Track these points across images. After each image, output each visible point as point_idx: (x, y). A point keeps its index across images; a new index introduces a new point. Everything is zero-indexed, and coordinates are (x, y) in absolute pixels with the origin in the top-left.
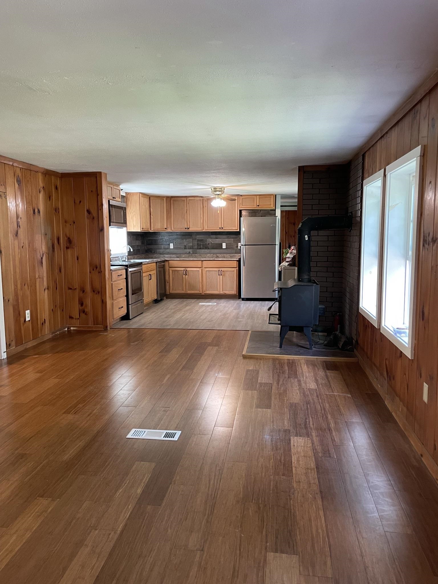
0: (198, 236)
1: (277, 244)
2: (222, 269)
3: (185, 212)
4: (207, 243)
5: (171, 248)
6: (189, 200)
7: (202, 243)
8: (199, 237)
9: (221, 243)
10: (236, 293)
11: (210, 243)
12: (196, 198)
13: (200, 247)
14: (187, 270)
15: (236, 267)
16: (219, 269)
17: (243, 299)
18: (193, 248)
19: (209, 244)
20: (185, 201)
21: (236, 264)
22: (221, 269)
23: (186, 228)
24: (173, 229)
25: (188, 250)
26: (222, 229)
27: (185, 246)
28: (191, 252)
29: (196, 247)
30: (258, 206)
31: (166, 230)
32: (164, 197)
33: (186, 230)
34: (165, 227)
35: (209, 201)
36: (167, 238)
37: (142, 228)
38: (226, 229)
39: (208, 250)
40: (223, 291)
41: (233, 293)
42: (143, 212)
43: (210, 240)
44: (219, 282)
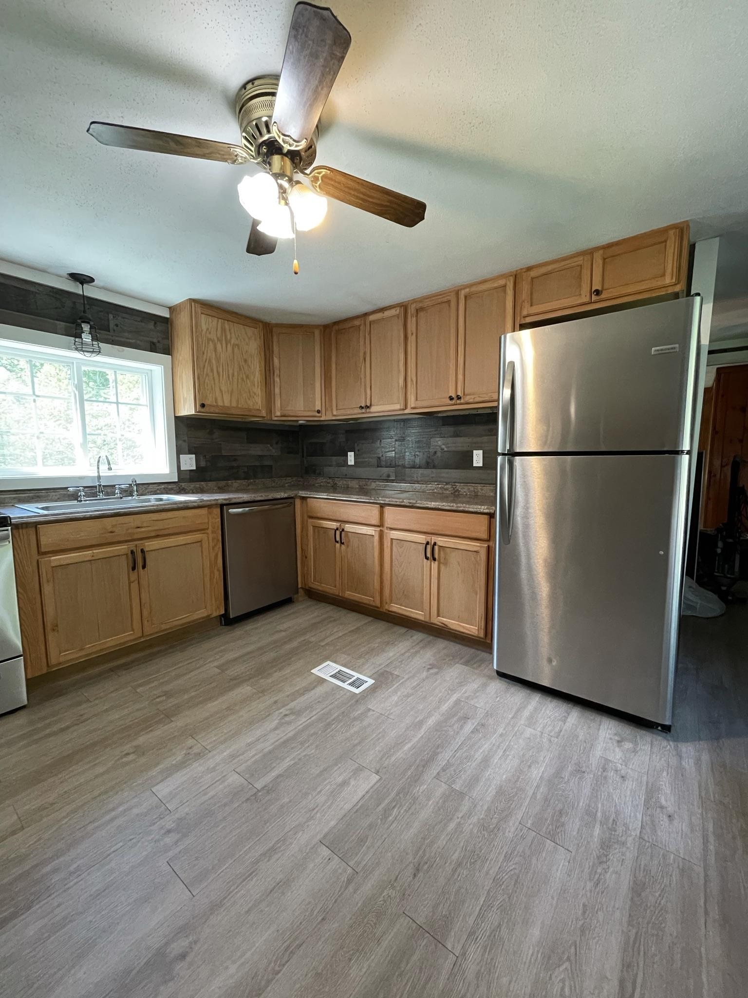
1: (686, 447)
2: (440, 541)
3: (361, 361)
4: (432, 450)
5: (349, 464)
6: (370, 322)
9: (469, 449)
10: (482, 634)
11: (439, 449)
12: (387, 313)
14: (345, 530)
16: (428, 538)
18: (396, 466)
19: (435, 453)
20: (362, 328)
21: (485, 527)
22: (434, 539)
23: (361, 407)
24: (335, 413)
25: (385, 470)
26: (458, 402)
27: (379, 458)
28: (391, 474)
30: (598, 292)
31: (320, 415)
32: (317, 326)
33: (363, 413)
34: (318, 407)
35: (421, 314)
36: (342, 438)
37: (203, 406)
38: (471, 401)
39: (434, 470)
40: (438, 615)
41: (474, 631)
42: (218, 360)
43: (439, 442)
44: (426, 583)
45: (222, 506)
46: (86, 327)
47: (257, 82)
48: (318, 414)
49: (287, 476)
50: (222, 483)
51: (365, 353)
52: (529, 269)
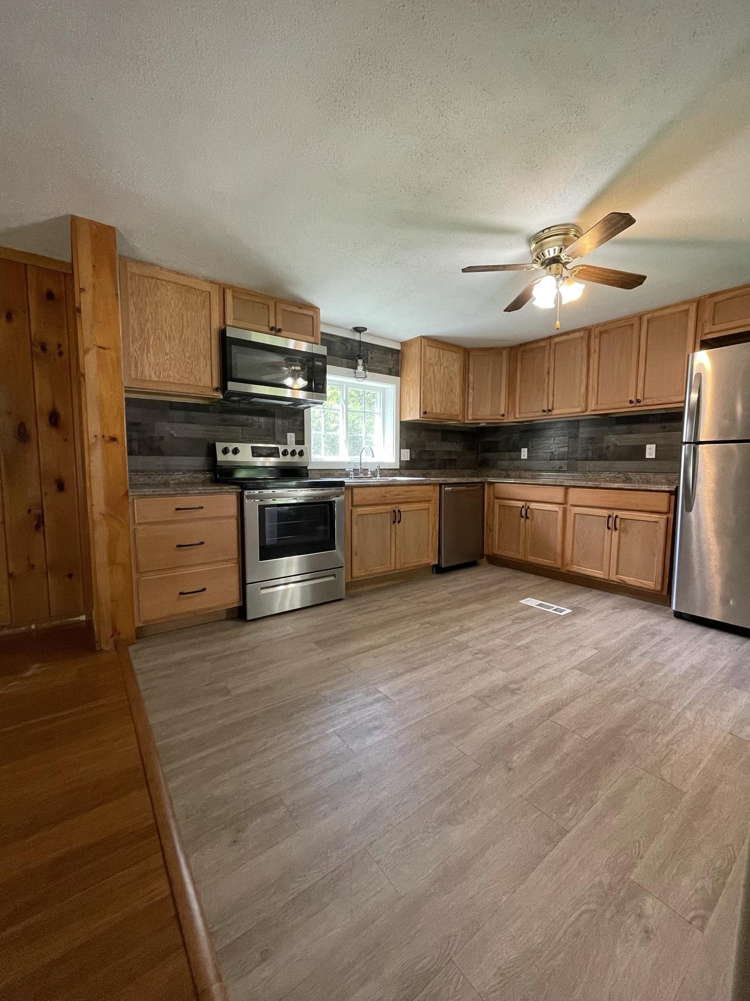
0: (581, 430)
2: (621, 514)
3: (545, 374)
4: (605, 445)
5: (522, 458)
6: (555, 343)
9: (642, 444)
10: (659, 588)
11: (611, 444)
12: (571, 336)
13: (586, 456)
14: (531, 507)
15: (665, 509)
16: (610, 512)
17: (678, 615)
18: (570, 460)
19: (608, 447)
20: (547, 347)
21: (666, 503)
22: (616, 513)
23: (544, 411)
24: (518, 416)
25: (557, 463)
26: (638, 404)
27: (552, 453)
28: (563, 466)
29: (577, 456)
31: (503, 418)
32: (505, 348)
33: (545, 415)
34: (502, 412)
35: (605, 336)
36: (516, 436)
37: (425, 413)
38: (651, 403)
39: (607, 462)
40: (617, 574)
41: (652, 586)
42: (435, 378)
43: (613, 439)
44: (607, 549)
45: (441, 485)
46: (360, 362)
47: (552, 229)
48: (501, 418)
49: (465, 468)
50: (425, 471)
51: (549, 368)
52: (713, 295)
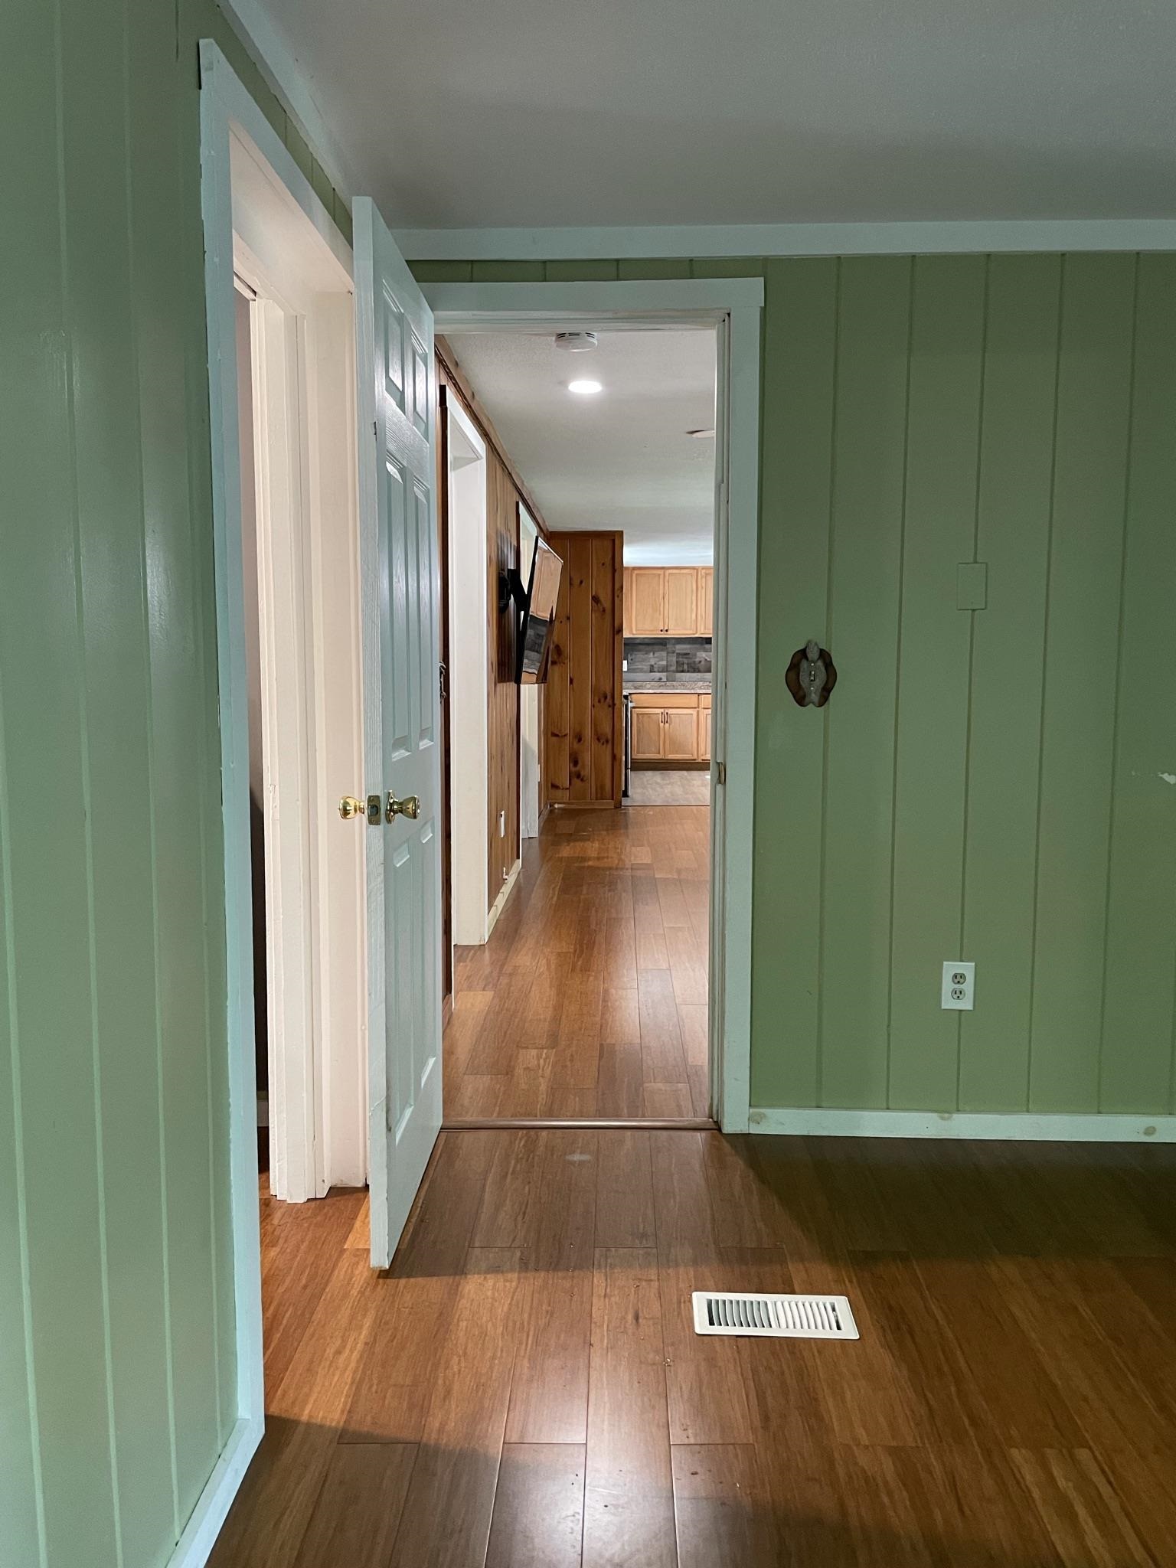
0: (678, 647)
3: (660, 598)
4: (697, 660)
6: (668, 574)
7: (686, 661)
8: (680, 648)
11: (702, 659)
13: (681, 669)
14: (669, 713)
18: (667, 671)
19: (700, 662)
20: (662, 576)
23: (662, 631)
24: (634, 632)
25: (658, 675)
27: (652, 665)
28: (663, 677)
29: (674, 668)
33: (659, 634)
51: (664, 594)
